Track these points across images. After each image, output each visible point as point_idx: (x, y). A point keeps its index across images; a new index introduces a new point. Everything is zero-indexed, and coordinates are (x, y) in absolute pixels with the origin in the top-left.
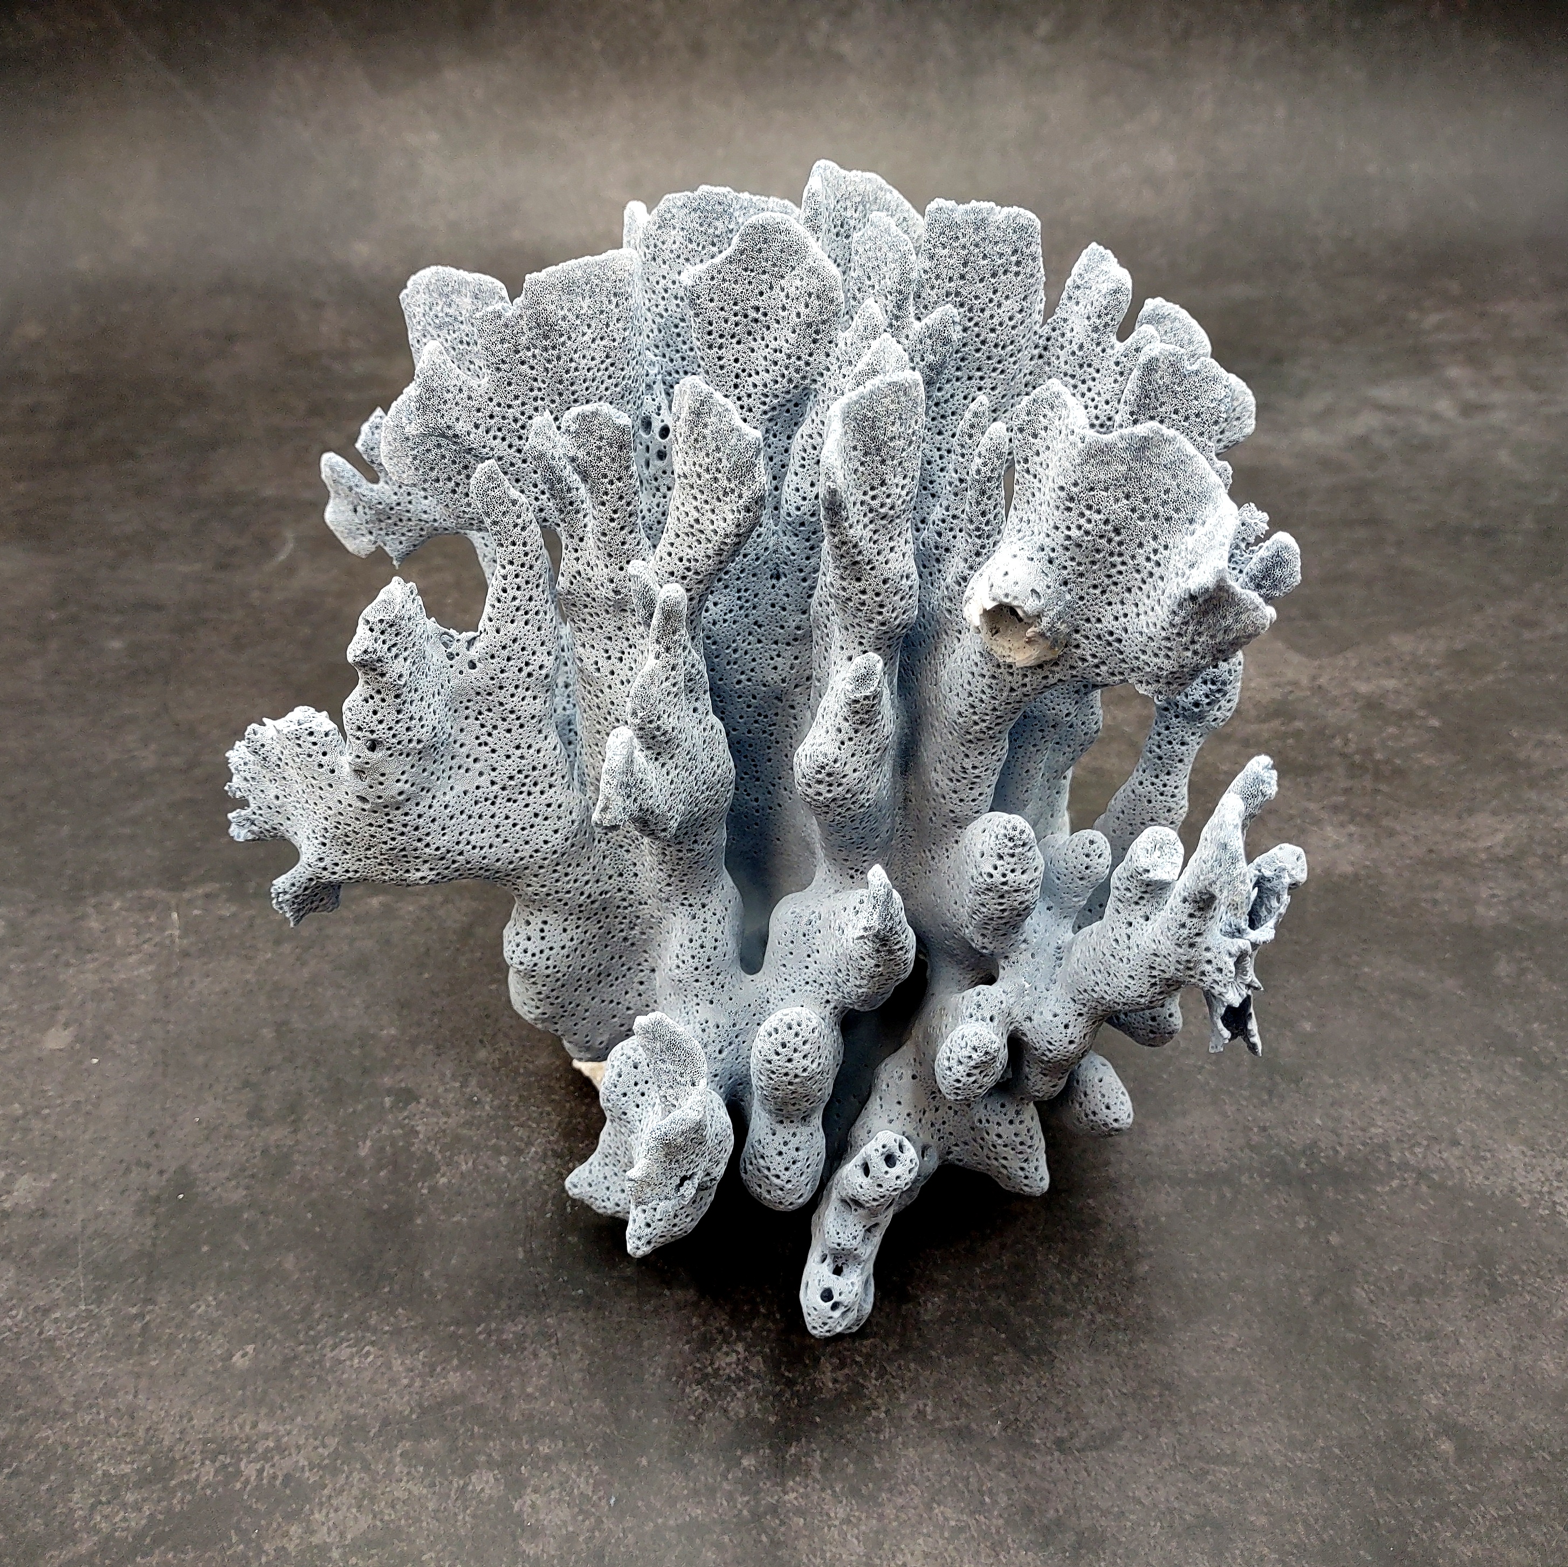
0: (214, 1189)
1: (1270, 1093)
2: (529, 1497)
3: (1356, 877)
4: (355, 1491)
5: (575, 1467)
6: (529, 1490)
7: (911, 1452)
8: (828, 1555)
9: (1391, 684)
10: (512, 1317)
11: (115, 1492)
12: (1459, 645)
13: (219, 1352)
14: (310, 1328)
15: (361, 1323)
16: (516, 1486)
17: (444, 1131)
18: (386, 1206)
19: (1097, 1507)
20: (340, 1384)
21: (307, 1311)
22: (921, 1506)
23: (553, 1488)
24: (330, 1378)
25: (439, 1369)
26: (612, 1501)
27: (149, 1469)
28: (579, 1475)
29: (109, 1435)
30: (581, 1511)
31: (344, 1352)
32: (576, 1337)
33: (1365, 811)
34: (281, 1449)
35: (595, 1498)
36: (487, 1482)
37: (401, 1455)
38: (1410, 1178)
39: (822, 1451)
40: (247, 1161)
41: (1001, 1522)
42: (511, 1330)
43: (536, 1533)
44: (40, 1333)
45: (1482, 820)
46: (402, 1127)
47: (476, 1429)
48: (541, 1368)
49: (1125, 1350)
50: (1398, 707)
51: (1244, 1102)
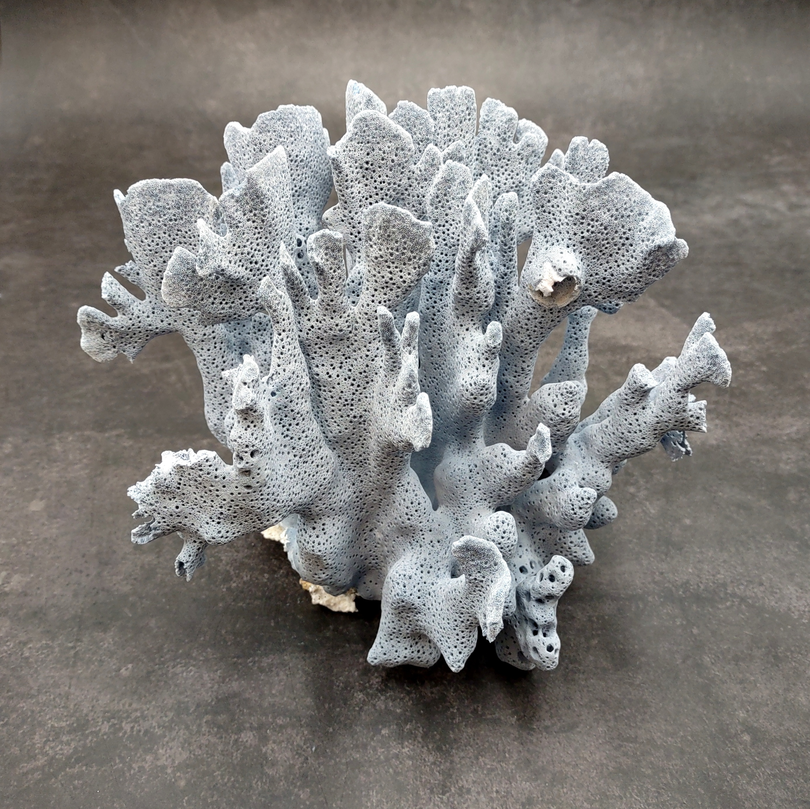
0: (115, 584)
1: (666, 555)
2: (271, 745)
3: (718, 447)
4: (181, 739)
5: (295, 731)
6: (271, 742)
7: (469, 730)
8: (423, 780)
9: (742, 348)
10: (266, 655)
11: (57, 736)
12: (779, 329)
13: (114, 667)
14: (162, 657)
15: (188, 655)
16: (264, 739)
17: (236, 560)
18: (204, 597)
19: (564, 761)
20: (176, 685)
21: (160, 649)
22: (473, 757)
23: (283, 741)
24: (171, 682)
25: (227, 680)
26: (314, 749)
27: (75, 725)
28: (297, 736)
29: (55, 707)
30: (297, 753)
31: (179, 669)
32: (299, 666)
33: (725, 413)
34: (144, 717)
35: (305, 747)
36: (249, 737)
37: (206, 722)
38: (737, 601)
39: (423, 728)
40: (133, 571)
41: (513, 767)
42: (266, 662)
43: (273, 764)
44: (22, 654)
45: (787, 419)
46: (214, 557)
47: (245, 711)
48: (280, 681)
49: (583, 683)
50: (745, 360)
51: (652, 559)
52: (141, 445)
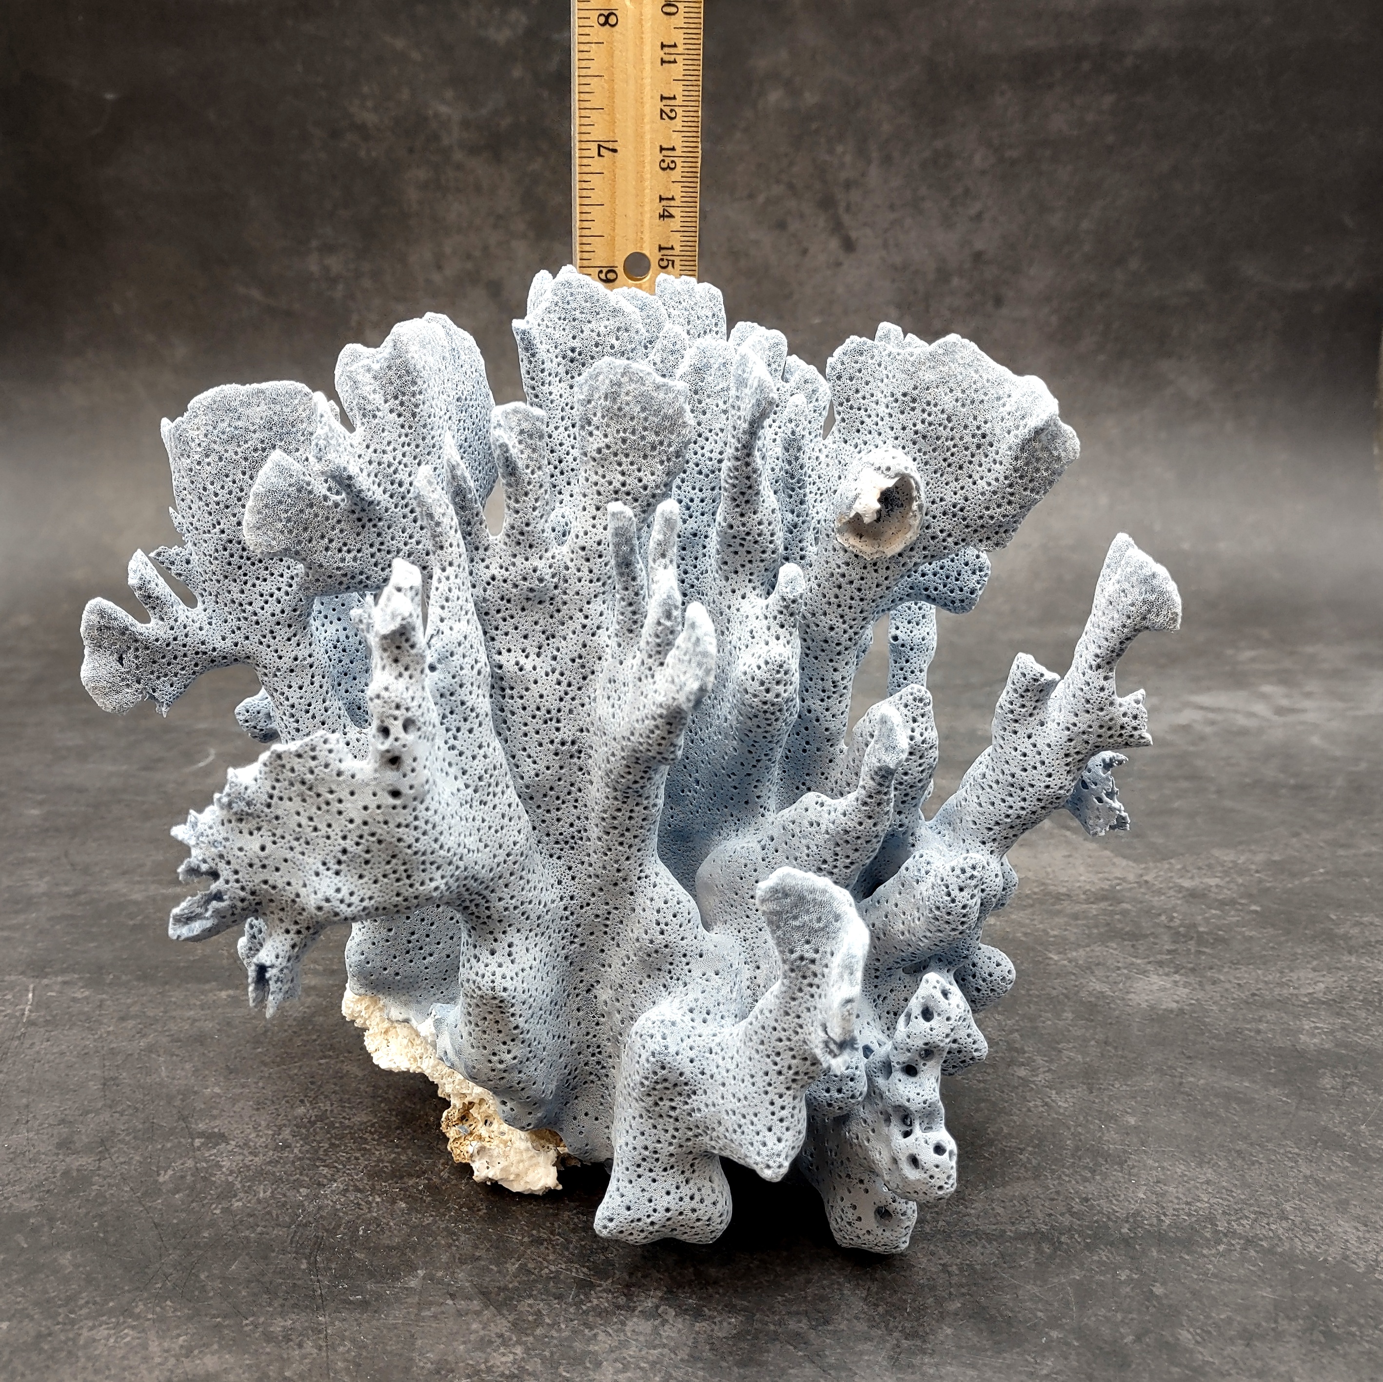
1: (1093, 1172)
3: (1181, 1011)
9: (1213, 882)
10: (283, 1315)
12: (1276, 858)
14: (72, 1312)
15: (126, 1311)
17: (248, 1167)
18: (175, 1221)
20: (89, 1359)
21: (71, 1300)
24: (80, 1354)
25: (196, 1352)
31: (102, 1332)
32: (347, 1334)
38: (1238, 1244)
40: (46, 1179)
42: (278, 1326)
45: (1304, 974)
46: (207, 1162)
49: (931, 1371)
50: (1220, 897)
51: (1067, 1179)
52: (104, 996)
